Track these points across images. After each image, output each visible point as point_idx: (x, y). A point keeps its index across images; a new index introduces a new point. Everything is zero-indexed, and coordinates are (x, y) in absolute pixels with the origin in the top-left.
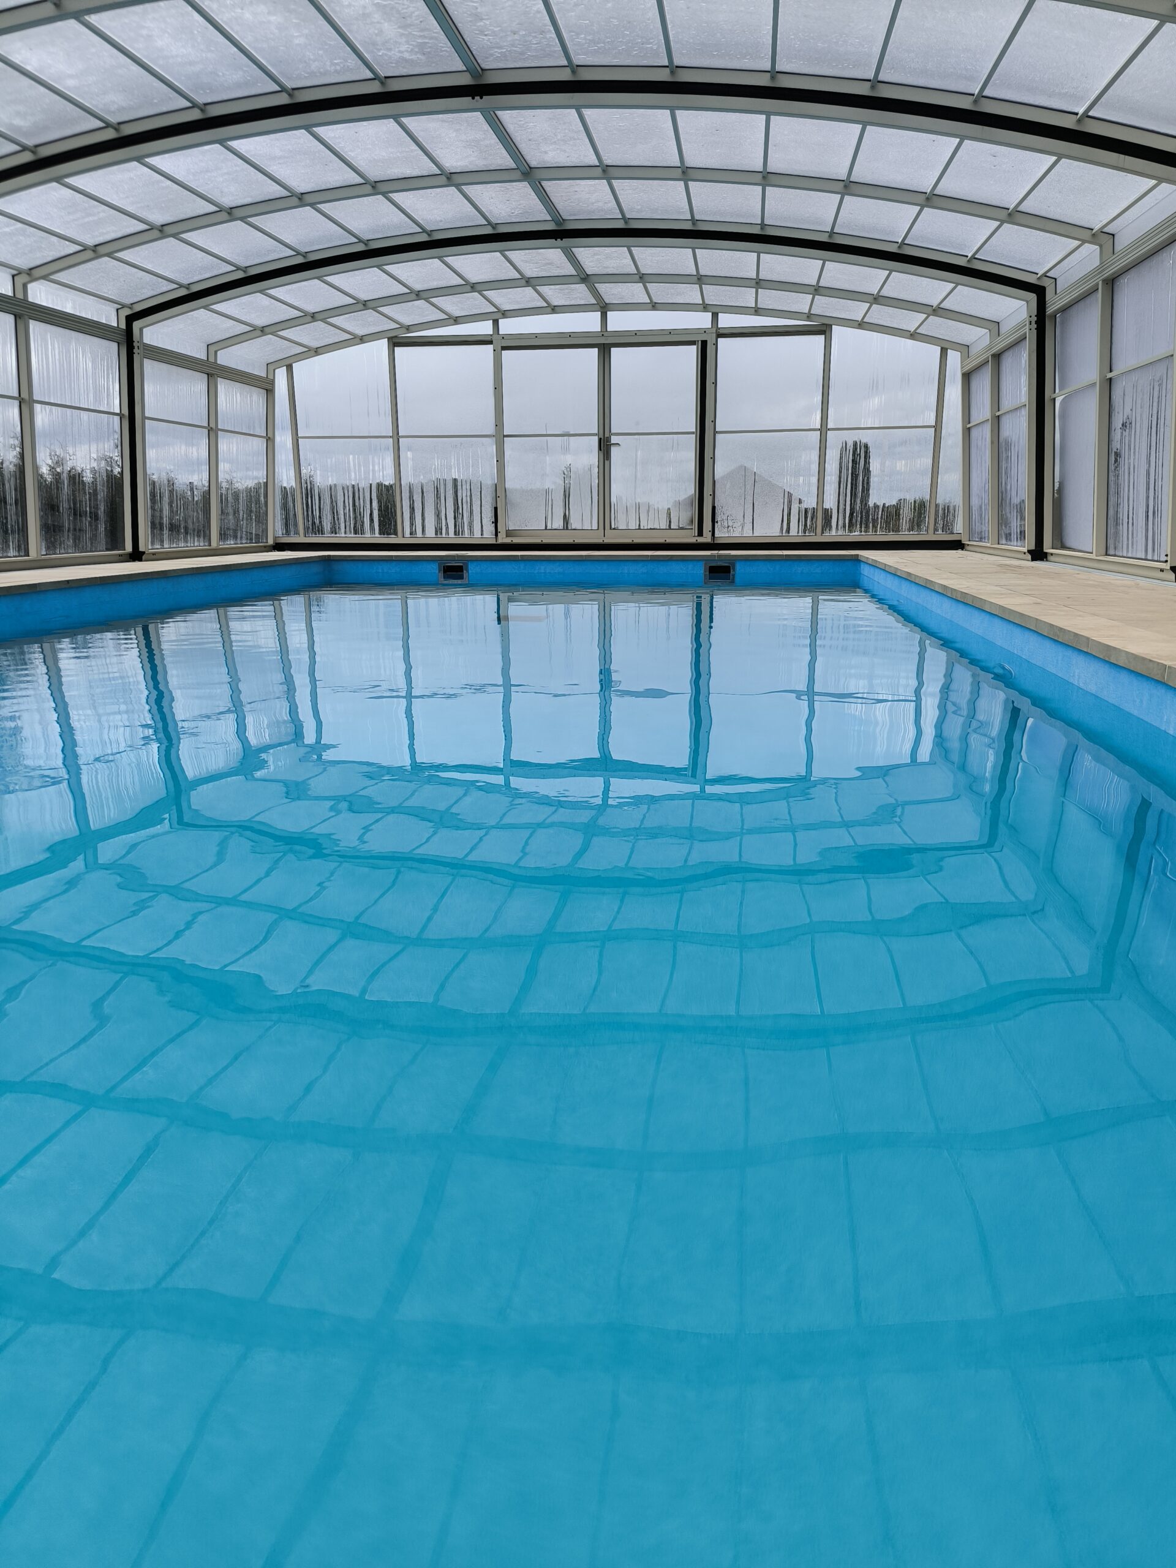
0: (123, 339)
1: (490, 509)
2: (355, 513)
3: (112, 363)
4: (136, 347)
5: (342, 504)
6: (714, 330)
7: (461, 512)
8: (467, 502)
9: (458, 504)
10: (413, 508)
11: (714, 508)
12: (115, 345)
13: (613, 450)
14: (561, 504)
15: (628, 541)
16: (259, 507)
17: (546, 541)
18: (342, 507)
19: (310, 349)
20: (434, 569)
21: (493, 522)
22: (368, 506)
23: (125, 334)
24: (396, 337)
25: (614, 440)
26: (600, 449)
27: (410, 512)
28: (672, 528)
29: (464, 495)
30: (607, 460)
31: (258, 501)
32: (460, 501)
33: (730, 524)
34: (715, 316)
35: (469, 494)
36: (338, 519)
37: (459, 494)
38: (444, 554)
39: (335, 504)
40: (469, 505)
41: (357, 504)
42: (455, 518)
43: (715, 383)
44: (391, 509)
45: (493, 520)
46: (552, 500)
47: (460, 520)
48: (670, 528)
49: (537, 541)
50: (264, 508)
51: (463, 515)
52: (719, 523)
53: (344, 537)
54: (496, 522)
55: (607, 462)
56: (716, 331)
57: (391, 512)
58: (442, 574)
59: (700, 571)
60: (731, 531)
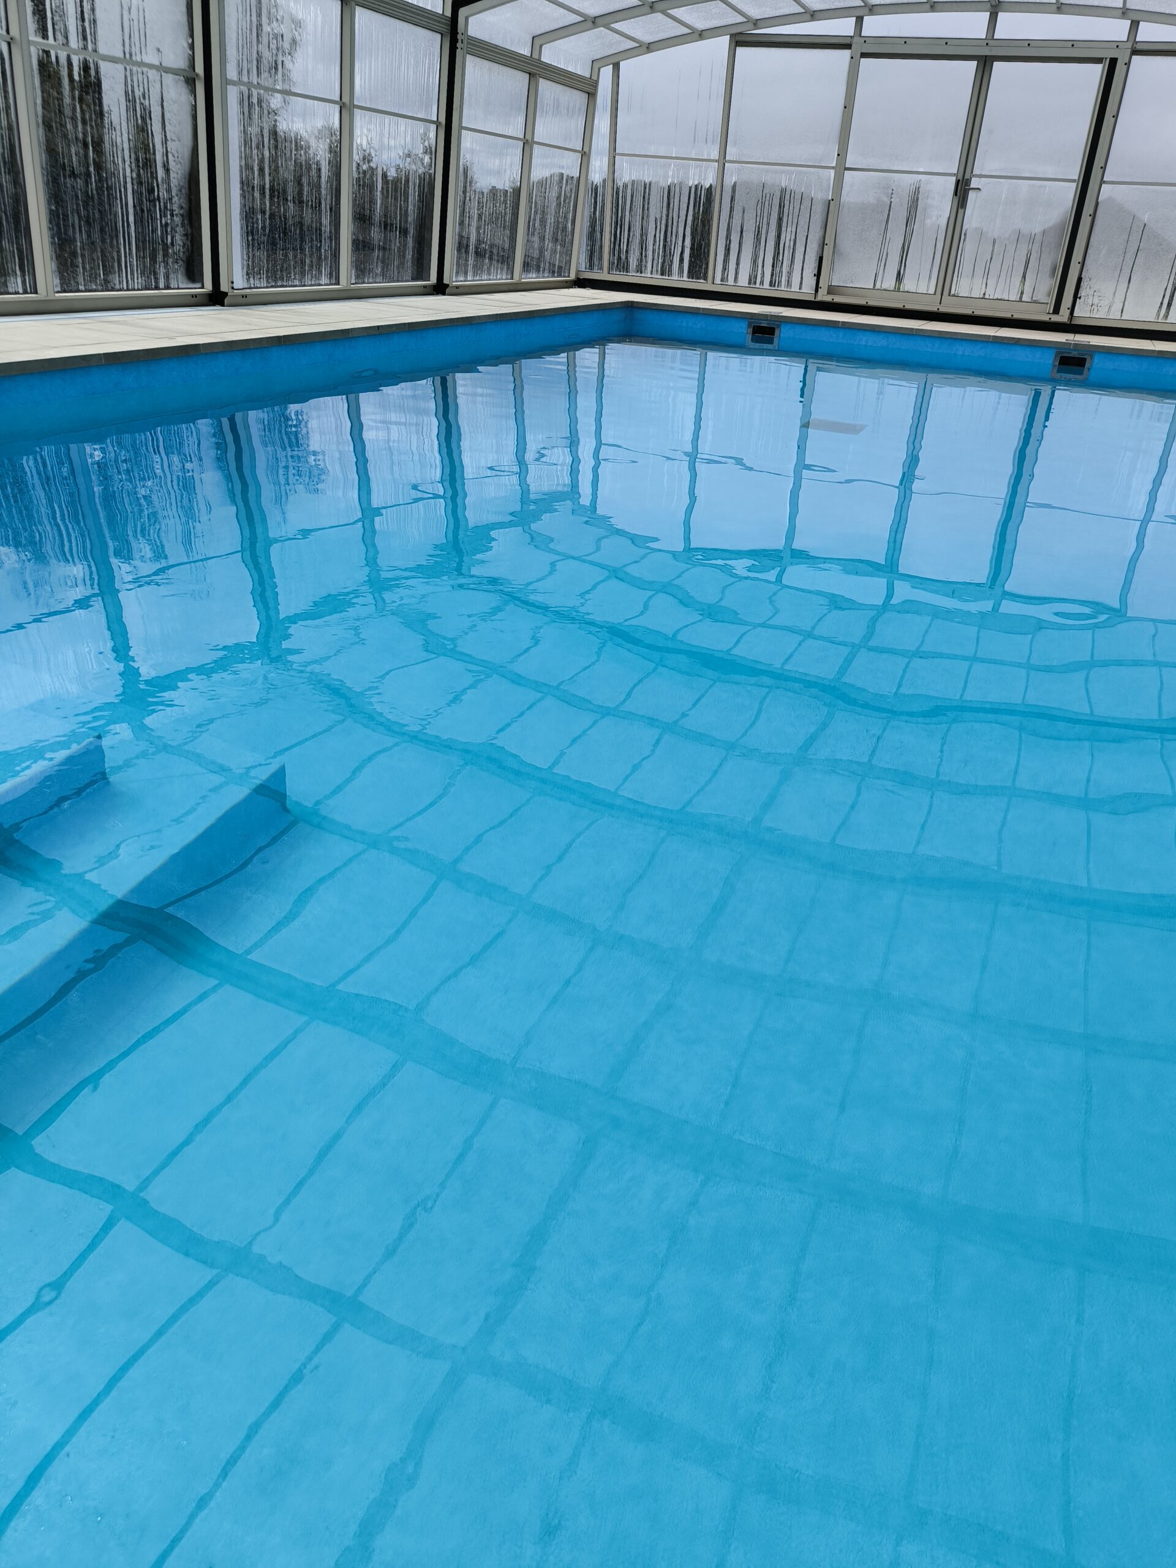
0: (446, 29)
1: (814, 259)
2: (665, 251)
3: (434, 59)
4: (460, 41)
5: (653, 238)
6: (1129, 45)
7: (781, 259)
8: (789, 246)
9: (779, 249)
10: (729, 249)
11: (1080, 280)
12: (439, 36)
13: (972, 195)
14: (897, 259)
15: (968, 311)
16: (565, 235)
17: (871, 303)
18: (652, 242)
19: (641, 44)
20: (742, 330)
21: (815, 275)
22: (680, 243)
23: (449, 23)
24: (741, 33)
25: (974, 183)
26: (956, 193)
27: (725, 254)
28: (1023, 299)
29: (788, 238)
30: (962, 208)
31: (565, 229)
32: (781, 245)
33: (1096, 301)
34: (1135, 25)
35: (793, 237)
36: (646, 256)
37: (783, 237)
38: (756, 312)
39: (644, 238)
40: (791, 251)
41: (669, 240)
42: (773, 266)
43: (1116, 117)
44: (704, 249)
45: (816, 272)
46: (887, 254)
47: (778, 269)
48: (1021, 301)
49: (861, 302)
50: (570, 237)
51: (782, 263)
52: (1082, 299)
53: (651, 277)
54: (818, 275)
55: (961, 211)
56: (1133, 45)
57: (704, 252)
58: (749, 337)
59: (1048, 360)
60: (1096, 310)
